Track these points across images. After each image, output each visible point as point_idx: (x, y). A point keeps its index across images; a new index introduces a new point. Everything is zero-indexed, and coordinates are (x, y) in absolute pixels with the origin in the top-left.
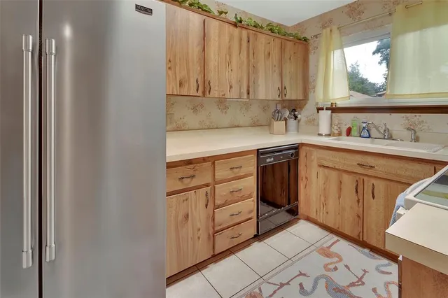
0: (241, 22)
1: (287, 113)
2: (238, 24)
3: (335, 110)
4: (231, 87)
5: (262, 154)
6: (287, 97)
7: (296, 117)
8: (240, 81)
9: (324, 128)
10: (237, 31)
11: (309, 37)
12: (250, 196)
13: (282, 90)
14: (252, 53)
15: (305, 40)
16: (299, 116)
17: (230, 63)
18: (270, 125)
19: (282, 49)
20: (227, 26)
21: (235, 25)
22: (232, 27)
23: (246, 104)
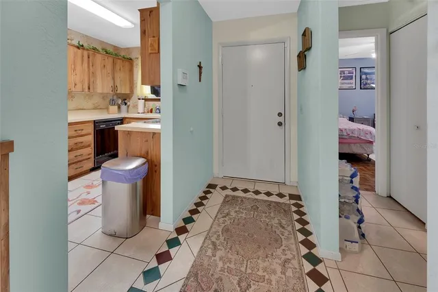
0: (82, 46)
1: (120, 101)
2: (80, 47)
3: (146, 100)
4: (75, 85)
5: (97, 123)
6: (118, 92)
7: (126, 104)
8: (82, 82)
9: (141, 109)
10: (80, 51)
11: (132, 58)
12: (89, 146)
13: (115, 88)
14: (91, 65)
15: (131, 59)
16: (128, 103)
17: (74, 70)
18: (107, 109)
19: (114, 64)
20: (72, 48)
21: (78, 48)
22: (76, 49)
23: (87, 95)
